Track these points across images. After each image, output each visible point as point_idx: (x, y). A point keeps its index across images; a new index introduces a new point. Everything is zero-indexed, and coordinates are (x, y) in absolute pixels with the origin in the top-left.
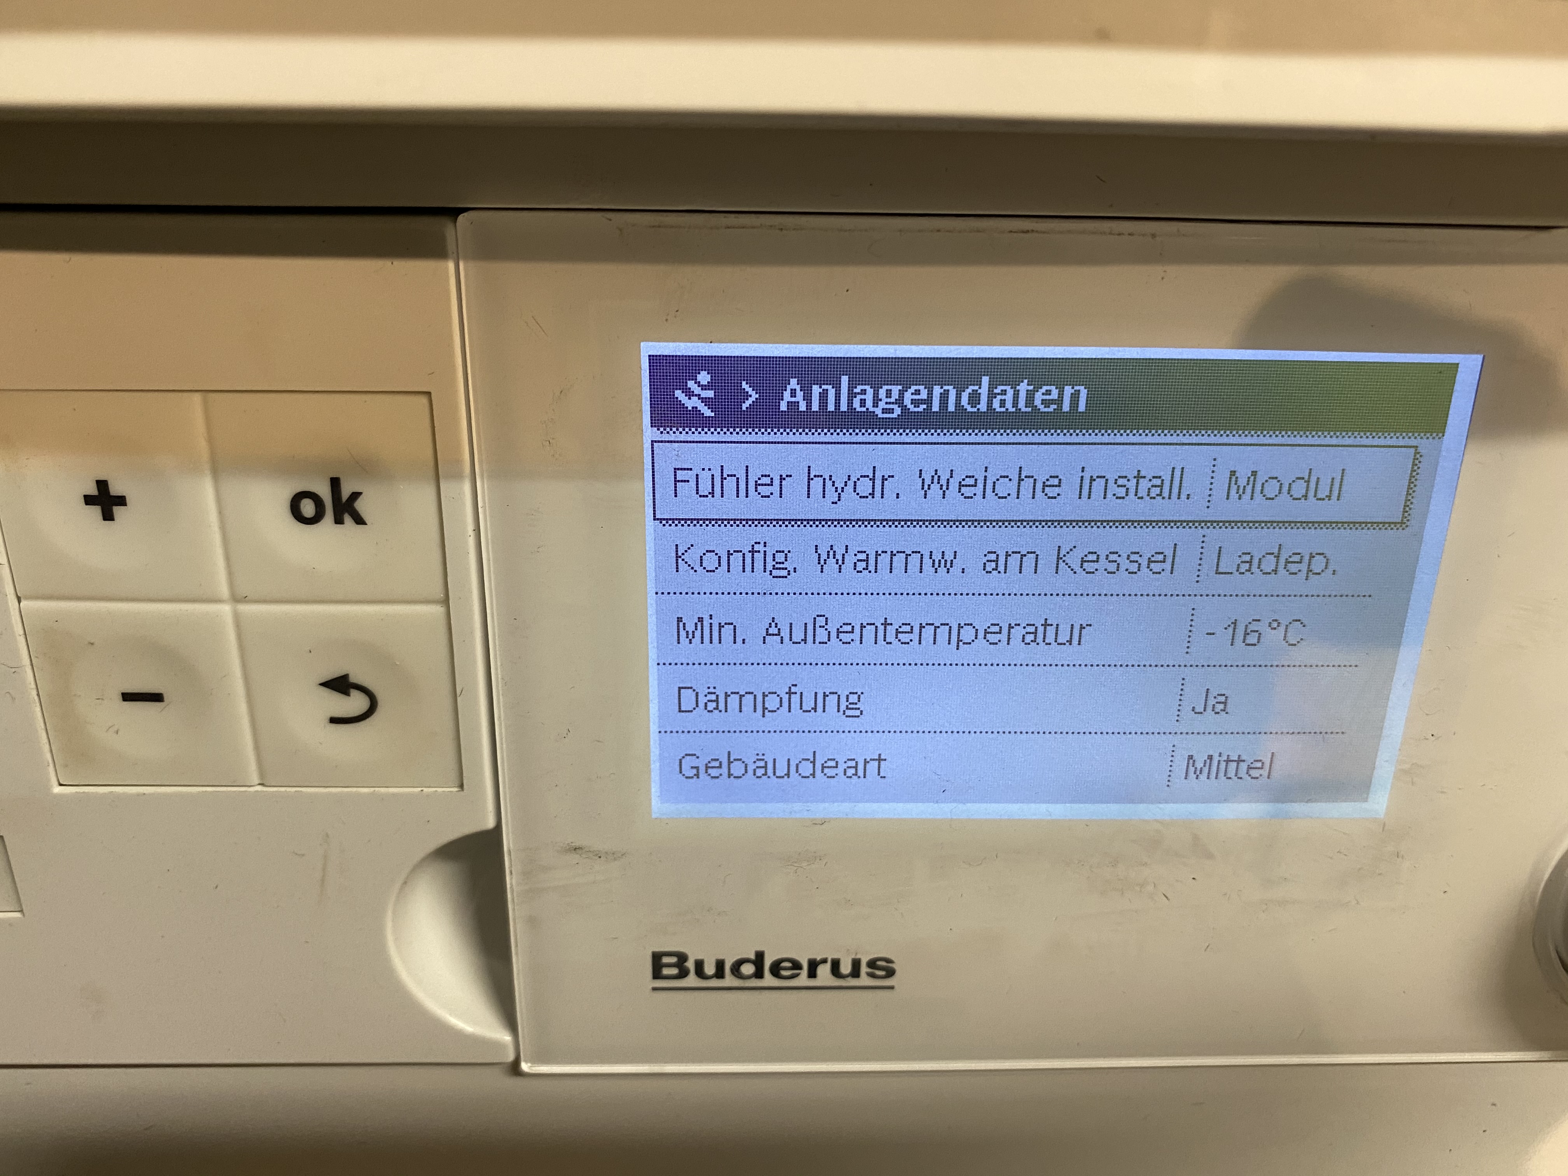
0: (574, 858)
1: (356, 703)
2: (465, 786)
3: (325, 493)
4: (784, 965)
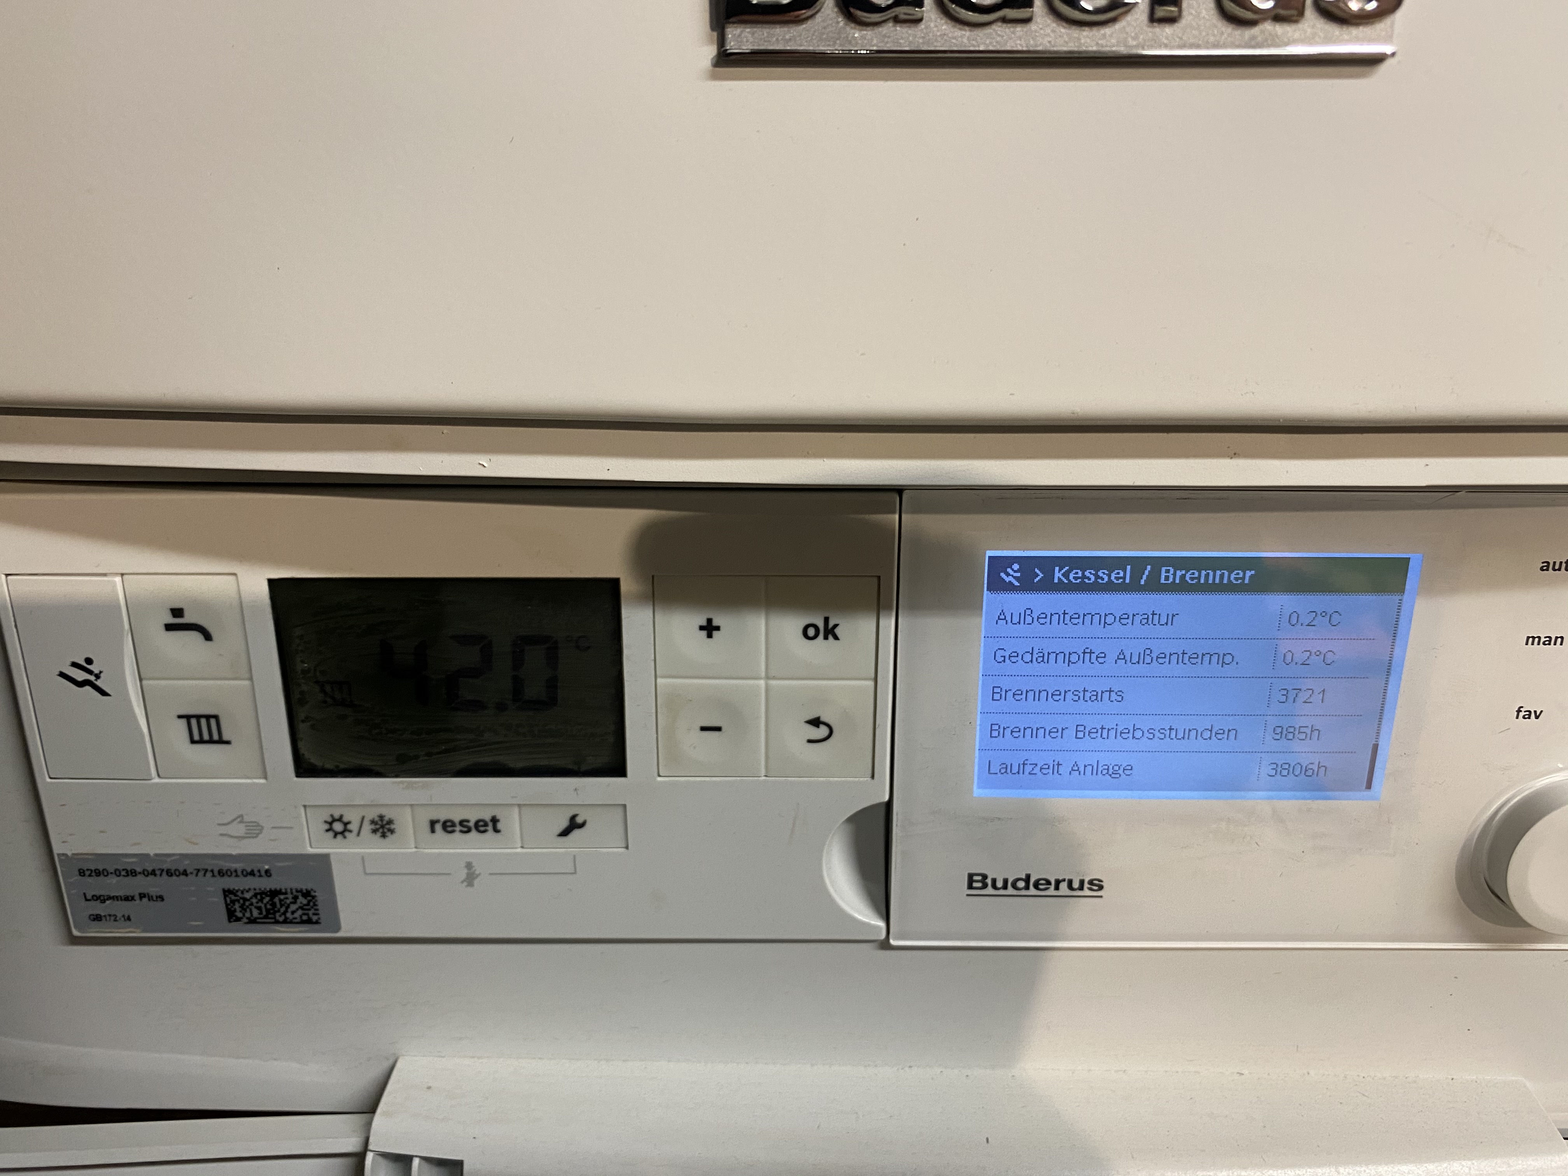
1: (822, 732)
2: (874, 778)
3: (821, 626)
4: (1040, 882)
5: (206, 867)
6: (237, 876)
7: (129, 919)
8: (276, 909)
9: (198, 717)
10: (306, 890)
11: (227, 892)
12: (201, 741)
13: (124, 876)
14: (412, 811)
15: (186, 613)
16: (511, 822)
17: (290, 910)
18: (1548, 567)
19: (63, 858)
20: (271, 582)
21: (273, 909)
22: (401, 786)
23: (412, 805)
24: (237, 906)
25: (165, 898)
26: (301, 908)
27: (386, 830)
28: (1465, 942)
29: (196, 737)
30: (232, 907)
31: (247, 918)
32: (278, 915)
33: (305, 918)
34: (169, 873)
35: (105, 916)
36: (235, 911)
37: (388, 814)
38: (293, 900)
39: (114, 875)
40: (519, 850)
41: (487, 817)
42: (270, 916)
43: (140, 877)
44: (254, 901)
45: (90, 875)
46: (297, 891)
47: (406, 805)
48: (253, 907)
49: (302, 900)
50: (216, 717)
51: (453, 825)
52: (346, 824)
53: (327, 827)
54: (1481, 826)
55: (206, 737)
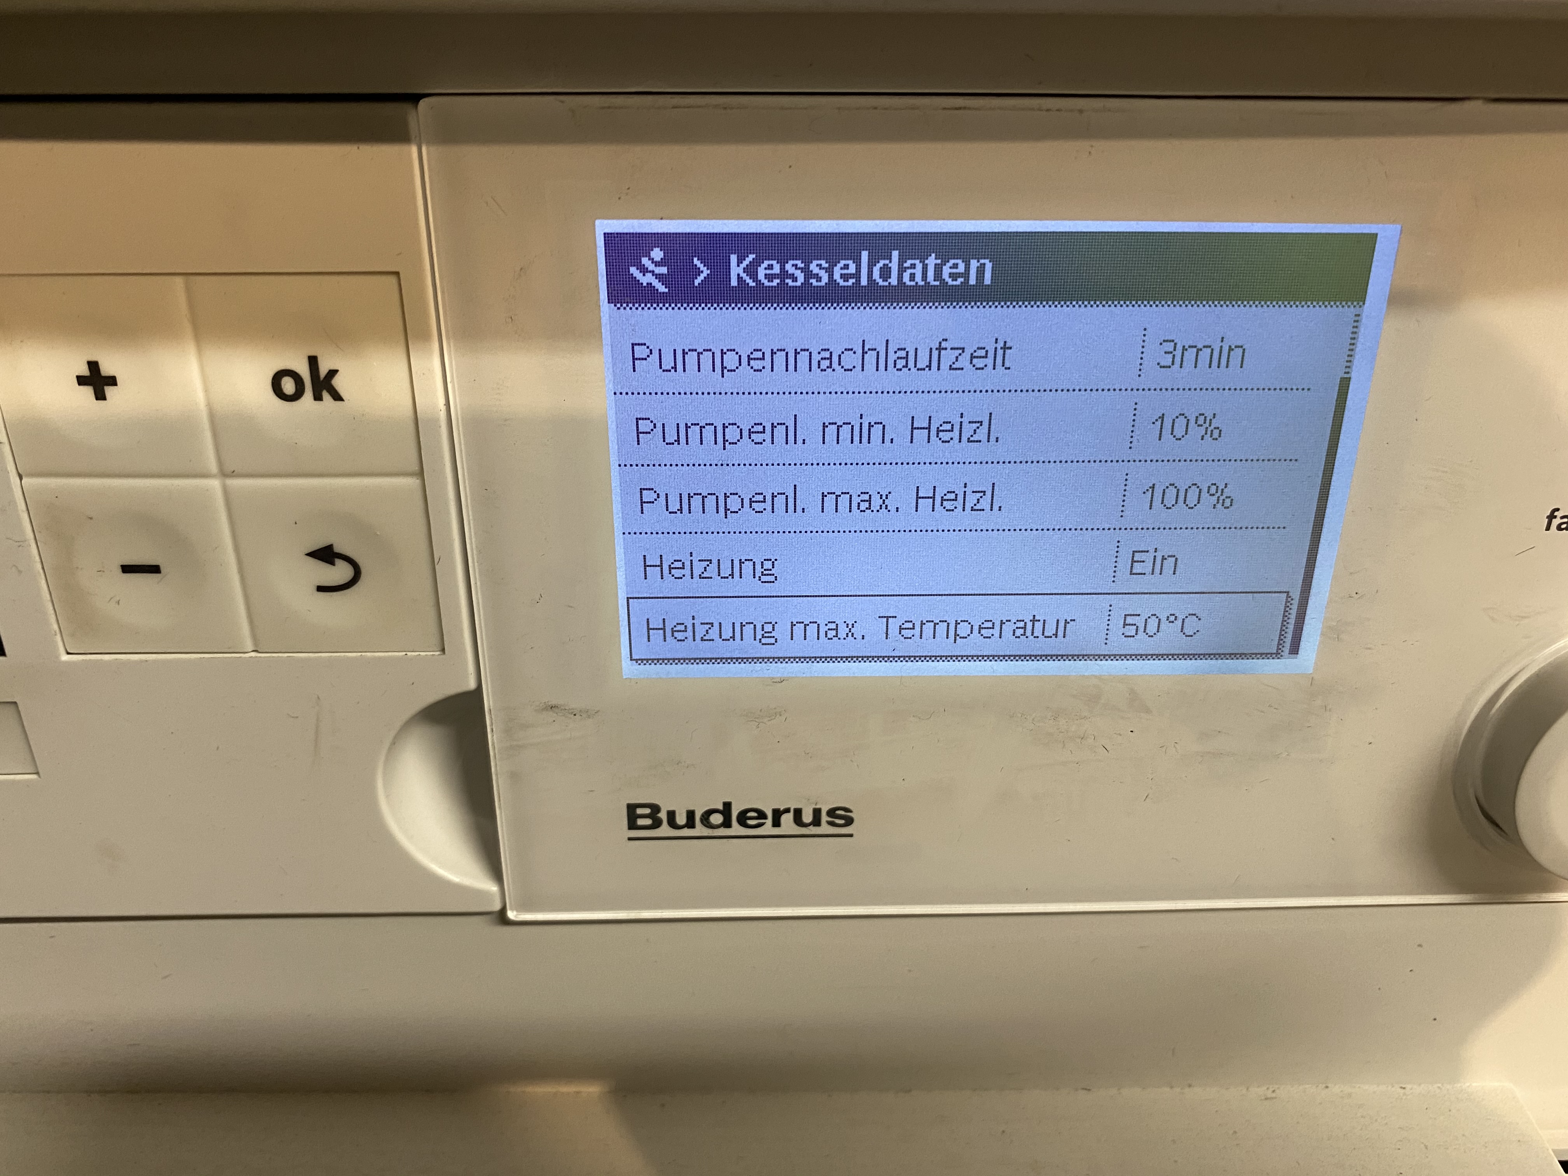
0: (550, 716)
1: (340, 573)
2: (446, 652)
3: (304, 371)
4: (750, 814)
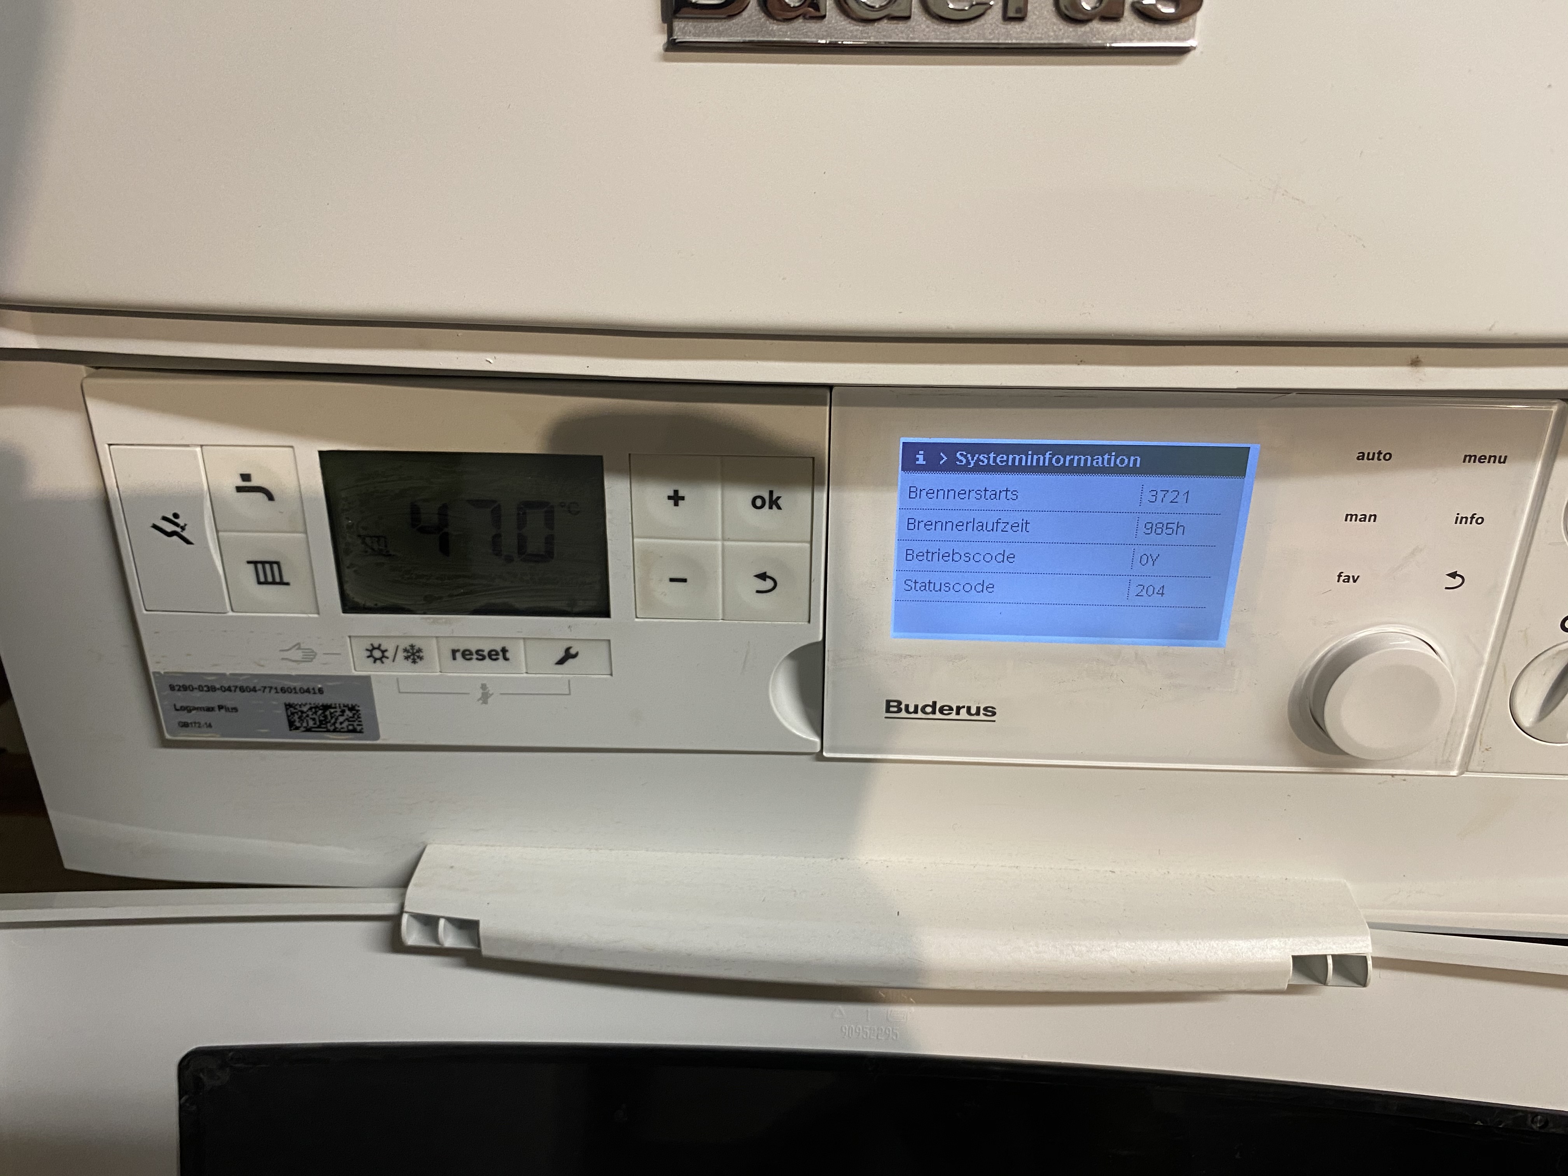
1: (769, 584)
2: (811, 622)
3: (766, 496)
4: (945, 708)
5: (270, 685)
6: (296, 693)
7: (210, 726)
8: (328, 720)
9: (263, 563)
10: (352, 705)
11: (288, 706)
12: (266, 583)
13: (206, 691)
14: (438, 642)
15: (253, 478)
16: (517, 651)
17: (338, 721)
18: (1363, 456)
19: (157, 675)
20: (321, 453)
21: (324, 720)
22: (428, 620)
23: (437, 637)
24: (296, 717)
25: (239, 708)
26: (347, 719)
27: (416, 657)
28: (1296, 766)
29: (262, 579)
30: (293, 718)
31: (304, 727)
32: (329, 725)
33: (351, 728)
34: (242, 689)
35: (191, 723)
36: (295, 721)
37: (418, 644)
38: (341, 713)
39: (197, 691)
40: (525, 675)
41: (499, 649)
42: (323, 726)
43: (219, 692)
44: (310, 713)
45: (179, 690)
46: (344, 706)
47: (432, 637)
48: (308, 718)
49: (348, 713)
50: (278, 563)
51: (471, 654)
52: (383, 652)
53: (368, 653)
54: (1310, 669)
55: (270, 579)
